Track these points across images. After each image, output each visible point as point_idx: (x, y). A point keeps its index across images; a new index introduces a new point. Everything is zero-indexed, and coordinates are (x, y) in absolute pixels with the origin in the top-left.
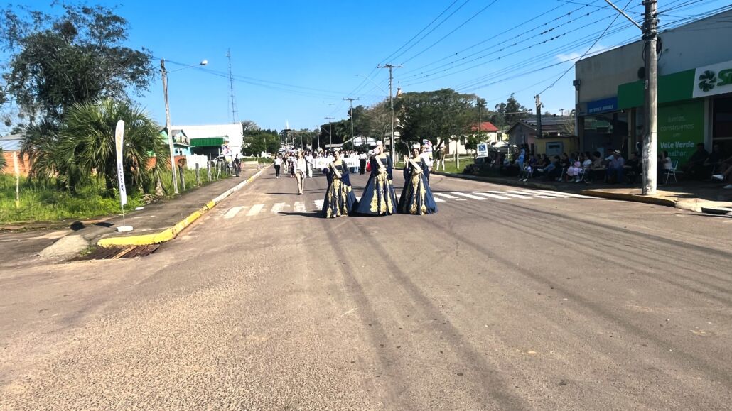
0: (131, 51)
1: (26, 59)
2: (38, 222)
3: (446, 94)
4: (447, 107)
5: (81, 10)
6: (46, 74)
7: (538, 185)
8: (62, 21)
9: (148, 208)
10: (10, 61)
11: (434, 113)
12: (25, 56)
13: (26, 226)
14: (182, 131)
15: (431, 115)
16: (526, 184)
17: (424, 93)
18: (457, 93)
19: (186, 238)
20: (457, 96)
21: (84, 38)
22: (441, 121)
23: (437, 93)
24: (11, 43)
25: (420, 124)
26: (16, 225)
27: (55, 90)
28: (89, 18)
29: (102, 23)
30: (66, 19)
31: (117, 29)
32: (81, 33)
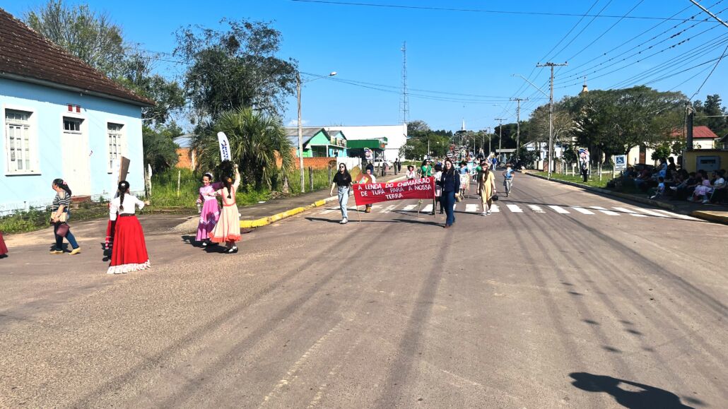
0: (280, 62)
1: (197, 72)
2: (186, 208)
3: (640, 91)
4: (639, 108)
5: (243, 26)
6: (212, 83)
7: (659, 203)
8: (227, 37)
9: (268, 203)
10: (185, 72)
11: (621, 116)
12: (198, 68)
13: (177, 210)
14: (341, 132)
15: (616, 118)
16: (650, 201)
17: (609, 92)
18: (655, 91)
19: (276, 225)
20: (656, 95)
21: (244, 51)
22: (629, 125)
23: (627, 91)
24: (188, 57)
25: (602, 128)
26: (171, 209)
27: (217, 98)
28: (248, 32)
29: (258, 37)
30: (231, 35)
31: (272, 41)
32: (241, 45)
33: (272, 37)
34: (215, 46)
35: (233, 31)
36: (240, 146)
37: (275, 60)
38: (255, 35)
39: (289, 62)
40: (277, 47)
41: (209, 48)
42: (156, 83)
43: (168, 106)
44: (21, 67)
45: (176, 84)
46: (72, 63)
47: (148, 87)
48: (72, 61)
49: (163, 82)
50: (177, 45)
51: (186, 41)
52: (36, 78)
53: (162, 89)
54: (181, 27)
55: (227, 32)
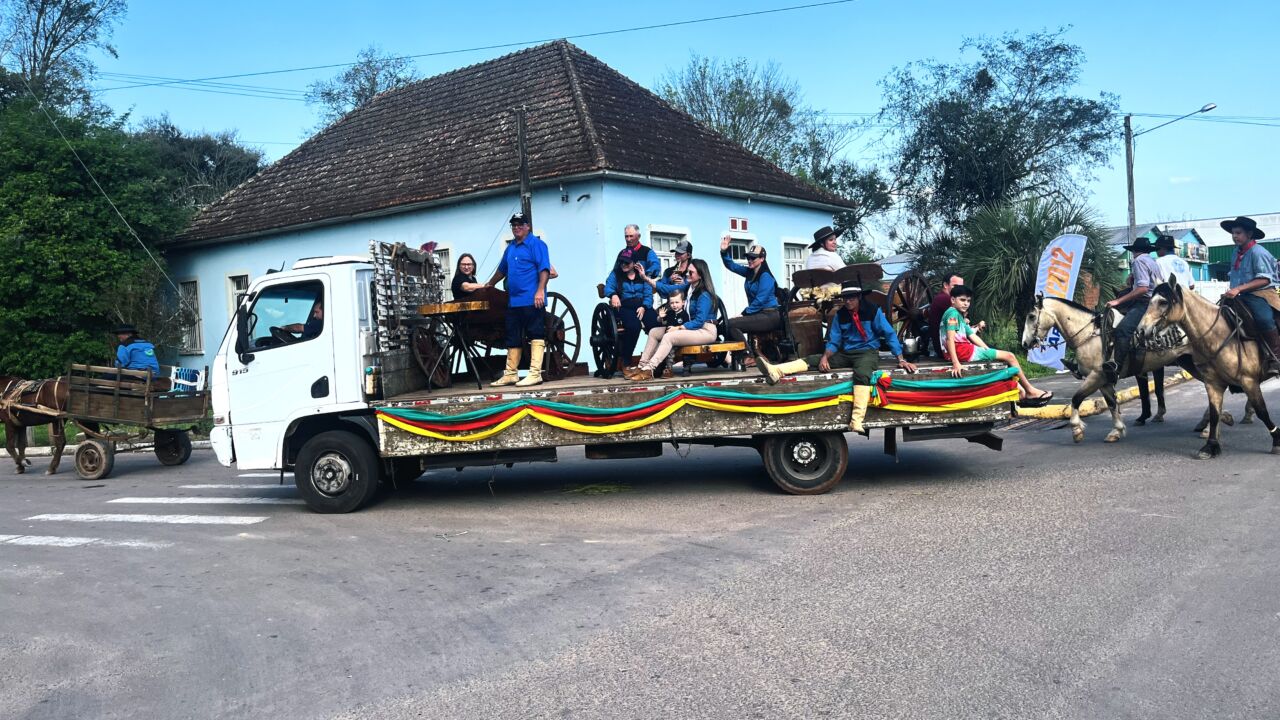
0: (1080, 103)
5: (1004, 47)
6: (946, 160)
10: (898, 147)
12: (919, 136)
14: (1193, 232)
24: (903, 120)
28: (1018, 59)
29: (1034, 62)
30: (981, 68)
31: (1062, 66)
32: (1001, 85)
33: (1061, 59)
34: (952, 94)
35: (985, 61)
36: (1014, 268)
37: (1071, 101)
38: (1029, 58)
39: (1098, 100)
40: (1071, 78)
41: (941, 98)
42: (843, 174)
43: (862, 212)
44: (669, 166)
45: (874, 172)
46: (732, 153)
47: (830, 183)
48: (732, 150)
49: (854, 171)
50: (885, 102)
51: (902, 92)
52: (691, 181)
53: (853, 184)
54: (894, 69)
55: (972, 64)
